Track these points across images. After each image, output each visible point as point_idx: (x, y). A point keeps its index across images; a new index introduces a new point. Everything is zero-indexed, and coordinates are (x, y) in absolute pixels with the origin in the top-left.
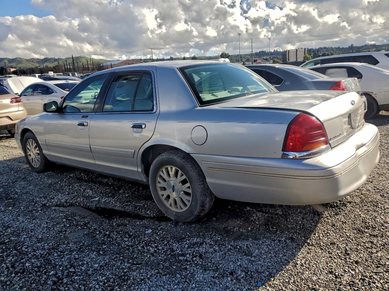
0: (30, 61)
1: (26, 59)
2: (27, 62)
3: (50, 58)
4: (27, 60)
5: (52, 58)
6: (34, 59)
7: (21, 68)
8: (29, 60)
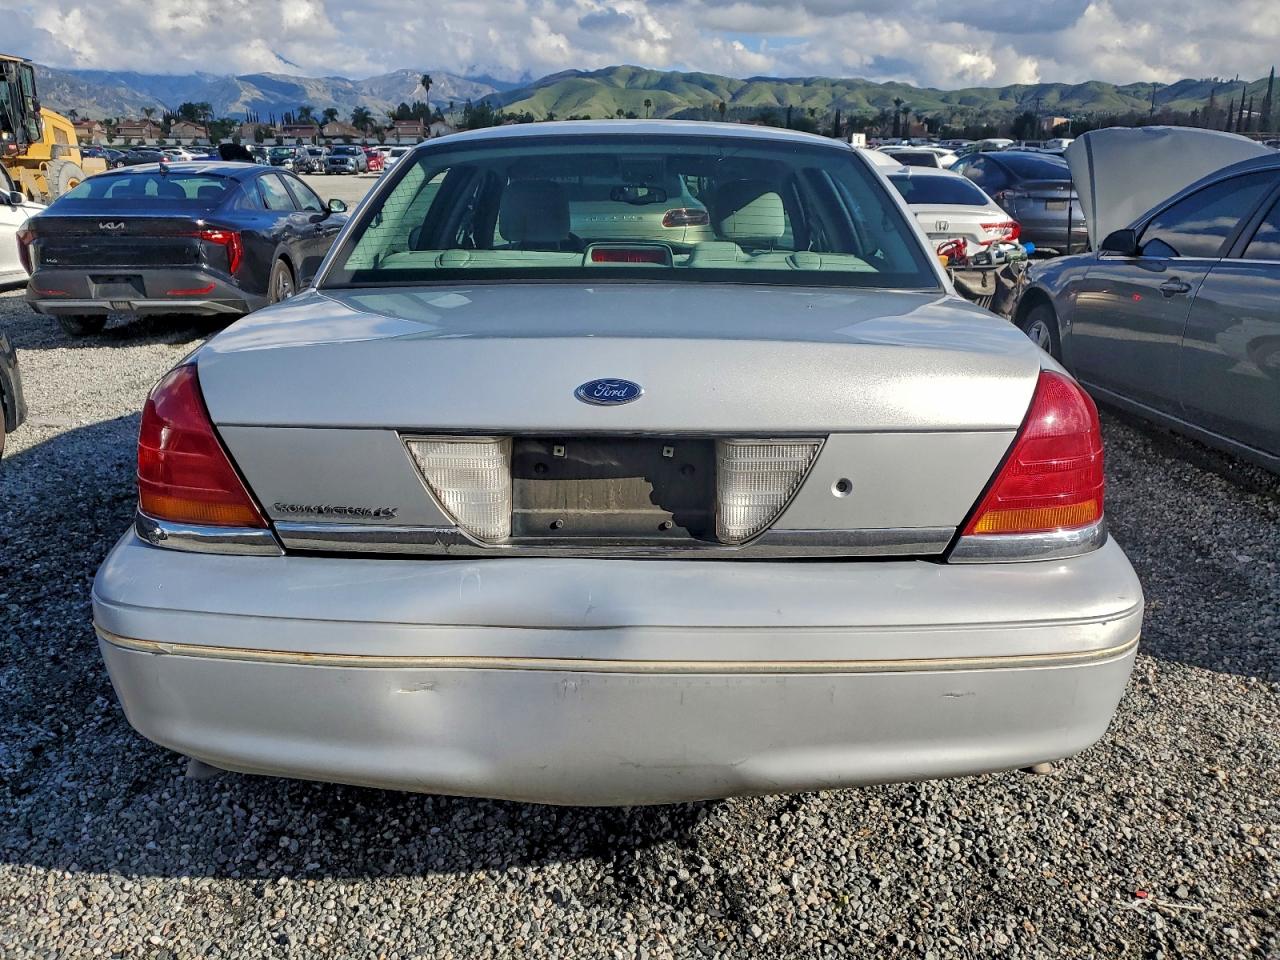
0: (1126, 93)
1: (1116, 87)
2: (1117, 96)
3: (1201, 82)
4: (1120, 91)
5: (1208, 81)
6: (1143, 85)
7: (1091, 115)
8: (1125, 89)
